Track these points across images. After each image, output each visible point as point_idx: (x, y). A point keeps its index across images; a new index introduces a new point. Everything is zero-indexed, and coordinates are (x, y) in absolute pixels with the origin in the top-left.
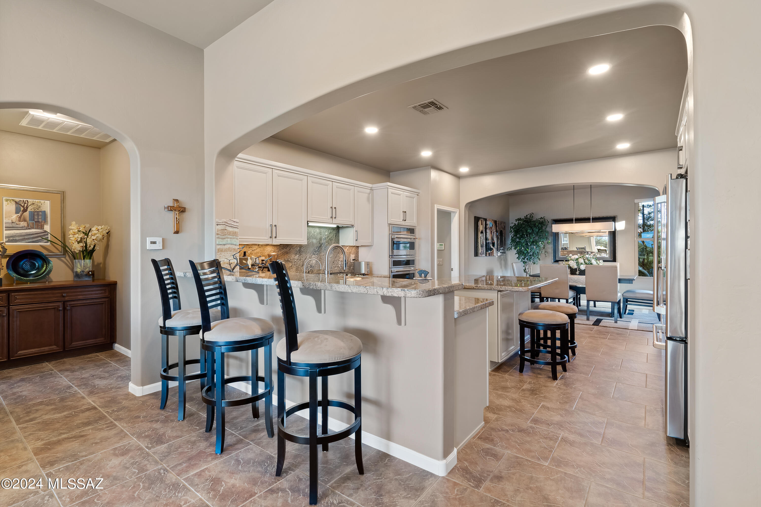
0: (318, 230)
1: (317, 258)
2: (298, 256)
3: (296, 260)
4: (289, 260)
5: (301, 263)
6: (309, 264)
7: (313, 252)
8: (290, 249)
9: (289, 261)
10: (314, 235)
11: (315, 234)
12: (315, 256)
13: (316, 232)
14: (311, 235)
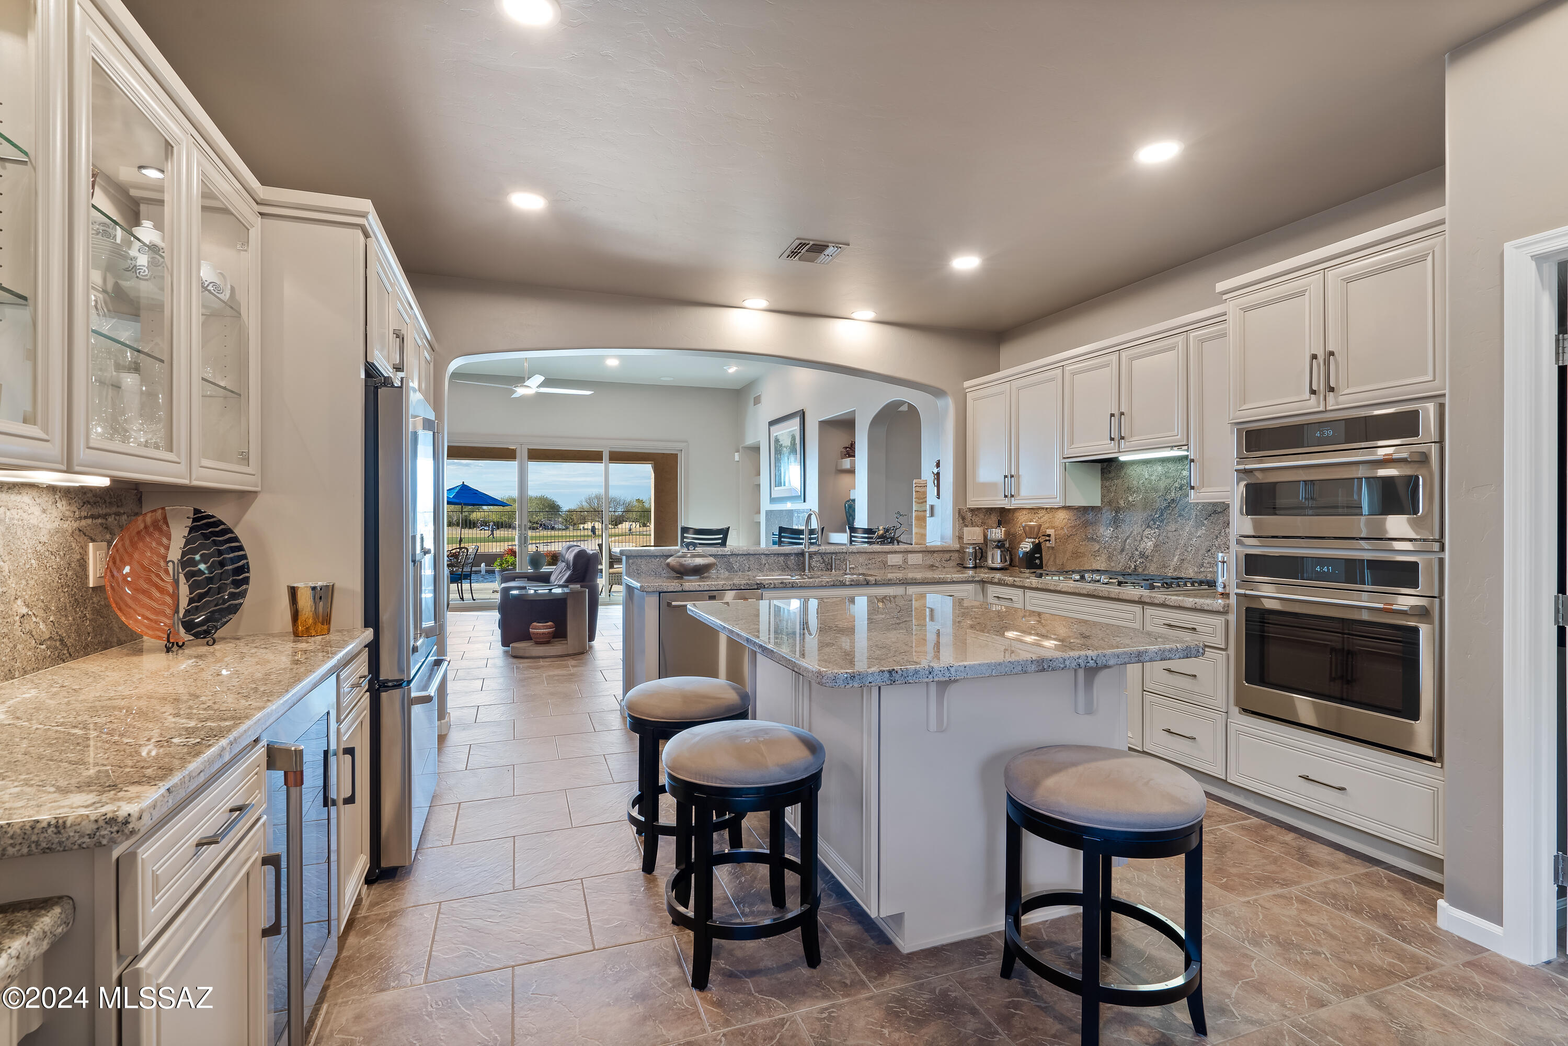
0: (1159, 468)
1: (1159, 535)
2: (1112, 529)
3: (1107, 539)
4: (1095, 537)
5: (1119, 546)
6: (1137, 550)
7: (1147, 522)
8: (1096, 515)
9: (1095, 540)
10: (1151, 481)
11: (1153, 478)
12: (1153, 532)
13: (1156, 474)
14: (1142, 482)
